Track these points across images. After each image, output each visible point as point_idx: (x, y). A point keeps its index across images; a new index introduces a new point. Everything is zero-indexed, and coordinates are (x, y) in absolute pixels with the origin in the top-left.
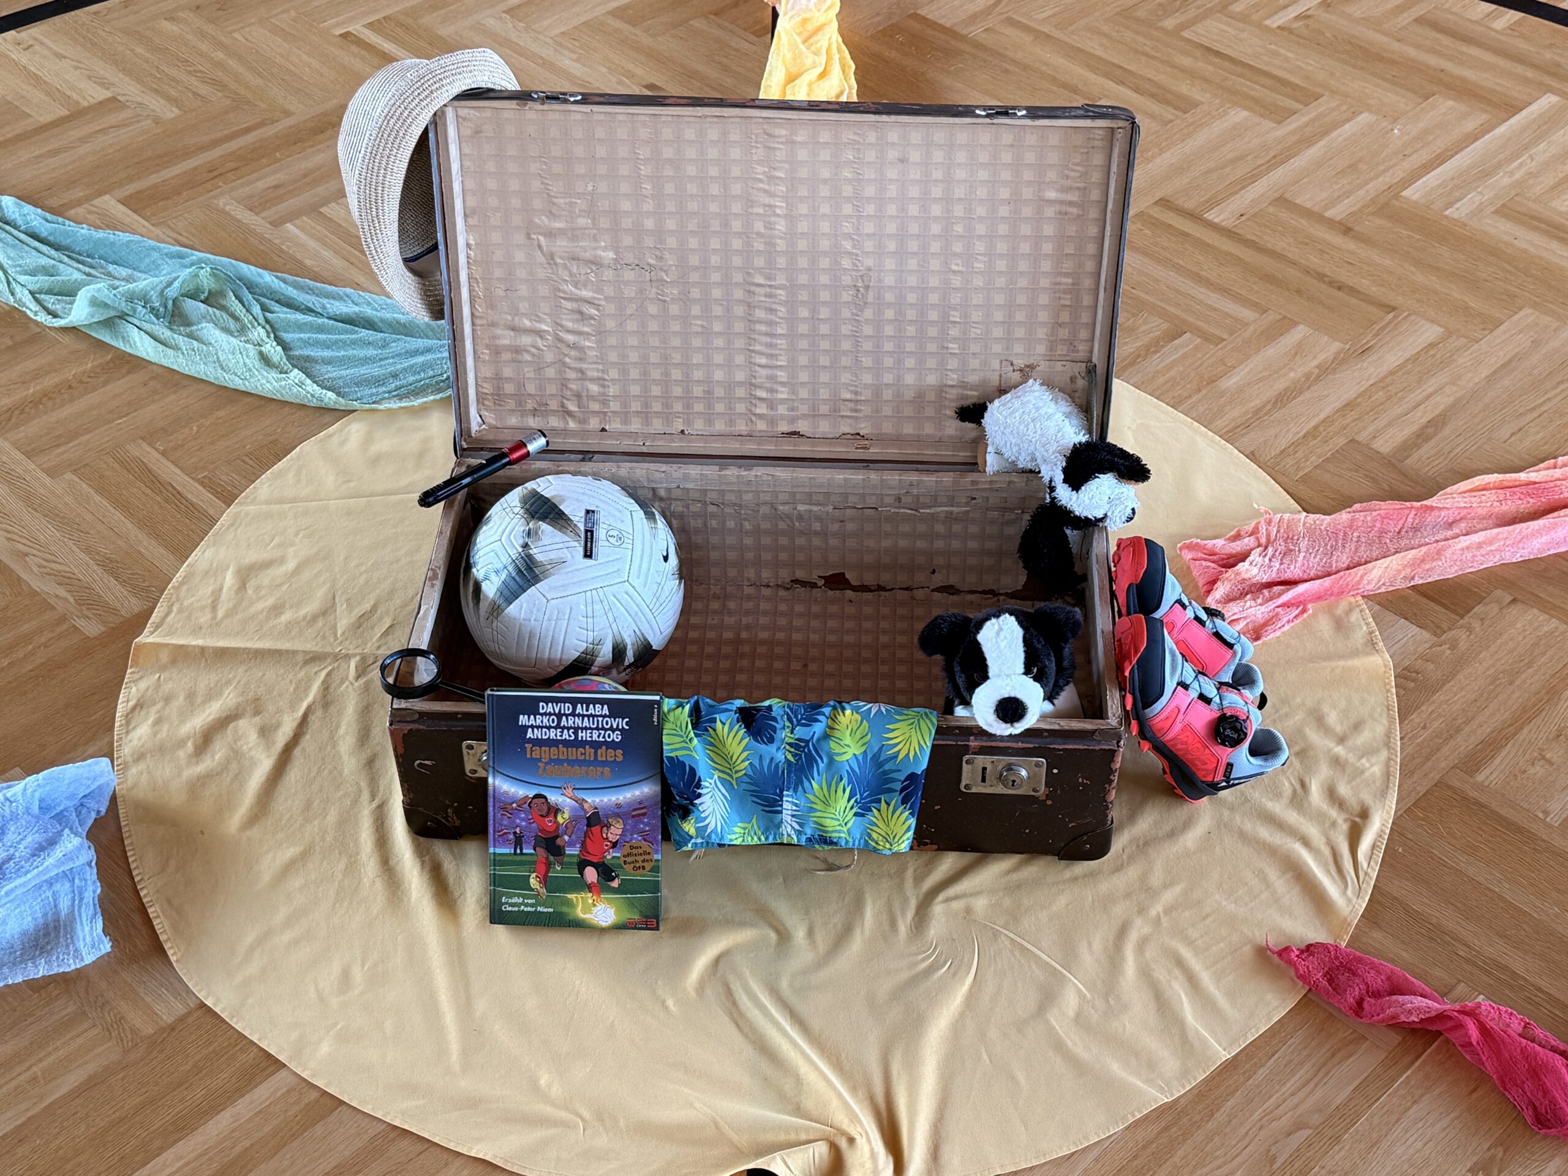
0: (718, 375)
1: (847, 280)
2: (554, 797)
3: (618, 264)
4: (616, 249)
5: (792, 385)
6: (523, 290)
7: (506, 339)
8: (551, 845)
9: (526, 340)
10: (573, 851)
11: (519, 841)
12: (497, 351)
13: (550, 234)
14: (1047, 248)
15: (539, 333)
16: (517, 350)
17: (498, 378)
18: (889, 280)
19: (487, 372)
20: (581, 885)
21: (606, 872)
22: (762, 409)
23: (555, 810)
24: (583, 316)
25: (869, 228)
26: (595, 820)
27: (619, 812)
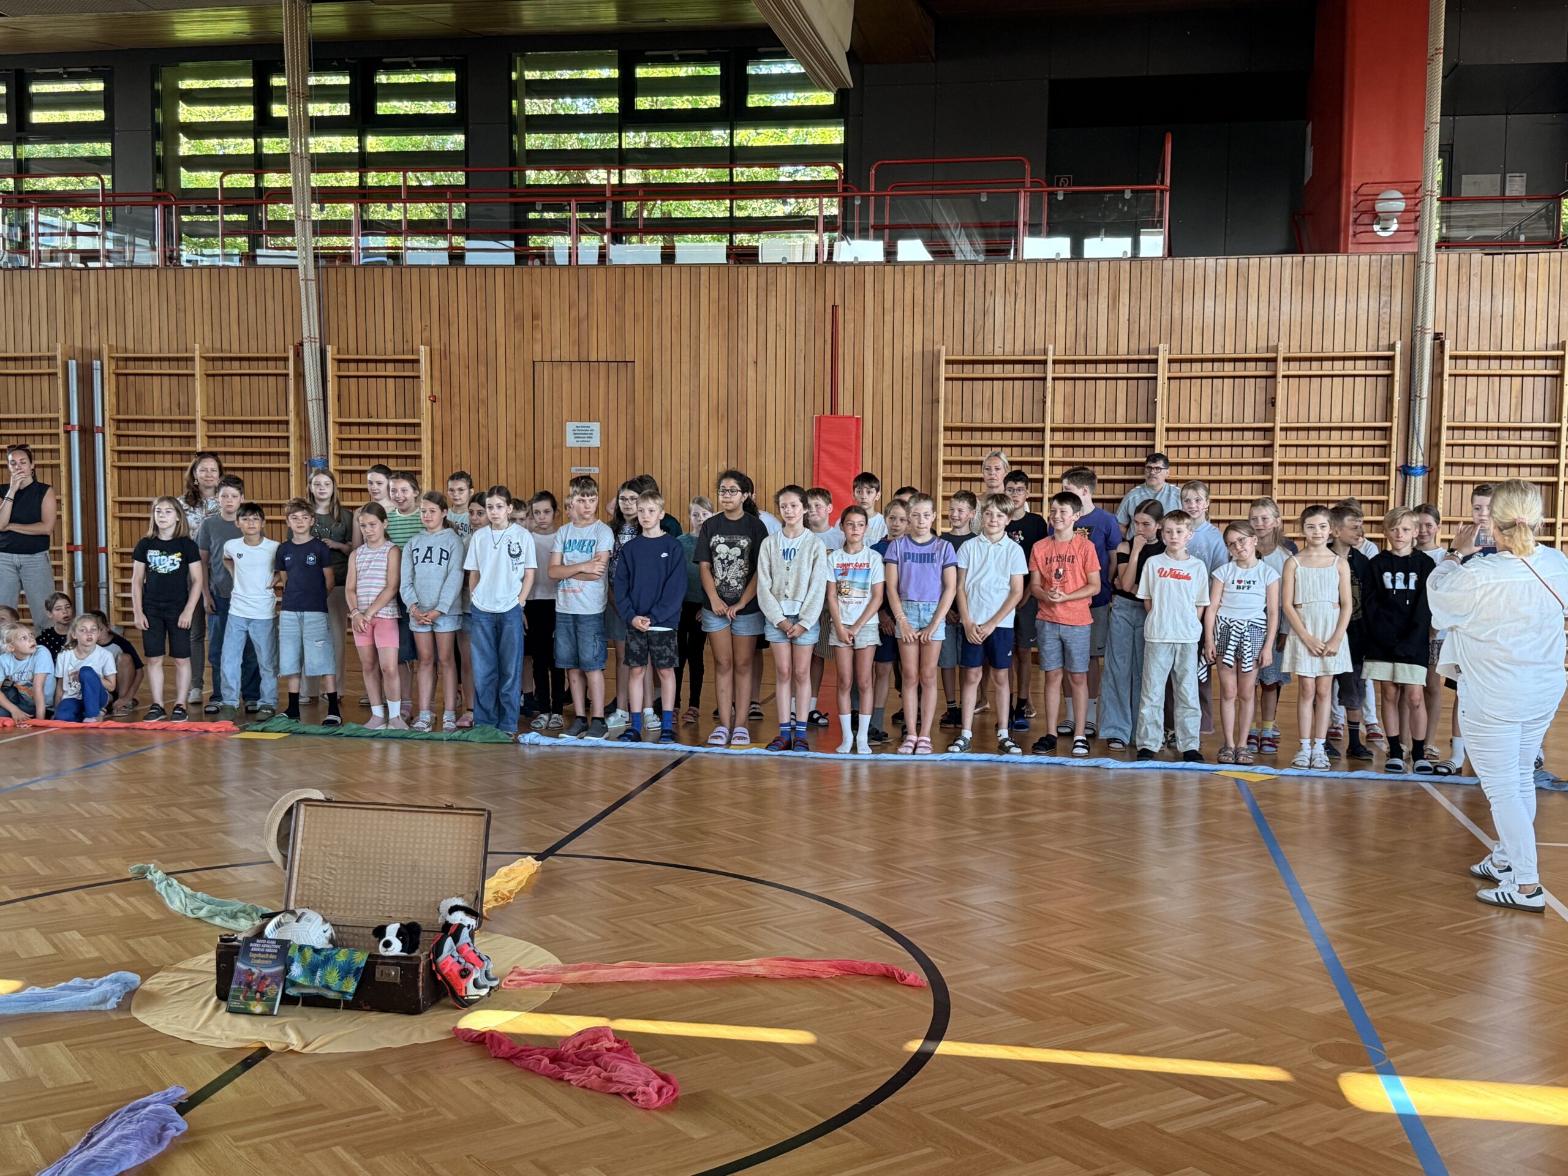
0: (369, 896)
1: (409, 863)
2: (254, 970)
3: (344, 857)
4: (344, 851)
5: (391, 900)
6: (315, 864)
7: (308, 881)
8: (249, 985)
9: (313, 882)
10: (254, 987)
11: (240, 984)
12: (304, 885)
13: (325, 846)
14: (468, 854)
15: (317, 879)
16: (310, 885)
17: (303, 895)
18: (422, 864)
19: (299, 892)
20: (254, 999)
21: (262, 994)
22: (381, 908)
23: (253, 974)
24: (331, 874)
25: (417, 846)
26: (264, 978)
27: (271, 975)
